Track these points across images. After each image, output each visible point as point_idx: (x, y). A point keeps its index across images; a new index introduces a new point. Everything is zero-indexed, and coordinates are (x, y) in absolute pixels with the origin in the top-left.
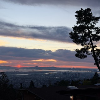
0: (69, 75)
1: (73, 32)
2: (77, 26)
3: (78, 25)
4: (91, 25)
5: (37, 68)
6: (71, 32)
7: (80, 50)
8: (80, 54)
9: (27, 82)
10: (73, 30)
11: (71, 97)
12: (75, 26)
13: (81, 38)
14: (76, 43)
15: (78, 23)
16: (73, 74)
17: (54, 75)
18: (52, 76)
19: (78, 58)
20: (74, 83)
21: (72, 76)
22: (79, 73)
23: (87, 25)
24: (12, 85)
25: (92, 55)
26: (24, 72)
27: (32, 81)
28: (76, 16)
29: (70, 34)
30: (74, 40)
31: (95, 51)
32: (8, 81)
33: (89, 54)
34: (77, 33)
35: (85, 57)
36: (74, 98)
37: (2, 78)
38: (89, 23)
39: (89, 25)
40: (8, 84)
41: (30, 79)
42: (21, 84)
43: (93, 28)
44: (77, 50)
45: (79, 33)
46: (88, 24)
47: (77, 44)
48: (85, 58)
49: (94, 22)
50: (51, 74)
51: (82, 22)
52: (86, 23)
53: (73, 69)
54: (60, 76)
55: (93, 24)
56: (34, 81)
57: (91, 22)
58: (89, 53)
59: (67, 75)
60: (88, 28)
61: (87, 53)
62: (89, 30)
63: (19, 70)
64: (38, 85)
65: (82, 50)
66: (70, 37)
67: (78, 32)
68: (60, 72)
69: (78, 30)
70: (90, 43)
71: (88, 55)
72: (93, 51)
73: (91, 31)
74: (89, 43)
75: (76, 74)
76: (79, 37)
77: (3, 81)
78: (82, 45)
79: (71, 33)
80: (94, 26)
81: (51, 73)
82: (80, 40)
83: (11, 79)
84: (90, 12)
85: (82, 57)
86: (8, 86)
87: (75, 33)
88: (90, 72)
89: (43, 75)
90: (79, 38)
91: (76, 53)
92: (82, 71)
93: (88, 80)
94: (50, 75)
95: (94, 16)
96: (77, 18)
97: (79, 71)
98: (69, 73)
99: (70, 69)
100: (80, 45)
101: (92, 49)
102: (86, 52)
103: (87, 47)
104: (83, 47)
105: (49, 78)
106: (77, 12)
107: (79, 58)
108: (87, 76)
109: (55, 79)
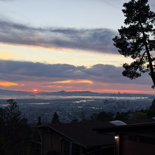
0: (113, 104)
1: (120, 37)
2: (125, 27)
3: (127, 26)
4: (148, 25)
5: (63, 93)
6: (116, 37)
7: (129, 65)
8: (129, 72)
9: (48, 115)
10: (119, 33)
11: (116, 137)
12: (122, 27)
13: (131, 47)
14: (123, 54)
15: (126, 22)
16: (118, 102)
17: (89, 104)
18: (86, 106)
19: (126, 77)
20: (120, 117)
21: (116, 106)
22: (128, 101)
23: (142, 26)
24: (25, 120)
25: (148, 73)
26: (44, 100)
27: (56, 113)
28: (123, 11)
29: (114, 39)
30: (120, 50)
31: (153, 67)
32: (19, 114)
33: (144, 72)
34: (126, 39)
35: (138, 75)
36: (120, 139)
37: (10, 108)
38: (144, 21)
39: (144, 26)
40: (19, 118)
41: (53, 110)
42: (40, 118)
43: (151, 31)
44: (125, 66)
45: (129, 38)
46: (142, 24)
47: (125, 56)
48: (137, 77)
49: (152, 21)
50: (84, 103)
51: (133, 21)
52: (140, 23)
53: (119, 95)
54: (98, 106)
55: (150, 24)
56: (58, 113)
57: (148, 20)
58: (144, 70)
59: (110, 104)
60: (143, 30)
61: (141, 69)
62: (144, 34)
63: (36, 96)
64: (64, 119)
65: (133, 65)
66: (115, 45)
67: (127, 36)
68: (99, 99)
69: (126, 34)
70: (146, 53)
71: (142, 73)
72: (150, 66)
73: (147, 35)
74: (144, 54)
75: (123, 102)
76: (128, 44)
77: (11, 113)
78: (133, 57)
79: (116, 39)
80: (151, 26)
81: (85, 101)
82: (130, 49)
83: (24, 109)
84: (147, 5)
85: (133, 76)
86: (20, 120)
87: (123, 38)
88: (145, 99)
89: (73, 104)
90: (128, 47)
91: (124, 69)
92: (133, 98)
93: (142, 111)
94: (84, 105)
95: (152, 11)
96: (125, 14)
97: (128, 98)
98: (113, 101)
99: (114, 95)
100: (130, 57)
101: (149, 63)
102: (139, 69)
103: (141, 59)
104: (135, 60)
105: (82, 109)
106: (125, 5)
107: (128, 77)
108: (141, 106)
109: (91, 110)
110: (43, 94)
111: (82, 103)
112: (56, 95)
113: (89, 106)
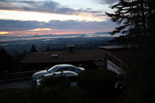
0: (63, 40)
5: (37, 36)
9: (28, 49)
16: (66, 39)
17: (51, 41)
18: (49, 42)
21: (65, 41)
22: (71, 38)
41: (30, 45)
53: (67, 35)
54: (55, 42)
59: (62, 40)
63: (22, 38)
68: (56, 38)
75: (68, 39)
81: (49, 40)
83: (14, 46)
89: (42, 42)
92: (74, 37)
94: (48, 42)
97: (71, 37)
98: (63, 39)
99: (64, 35)
105: (47, 44)
108: (77, 40)
109: (52, 44)
110: (25, 37)
111: (47, 41)
112: (34, 37)
113: (51, 42)
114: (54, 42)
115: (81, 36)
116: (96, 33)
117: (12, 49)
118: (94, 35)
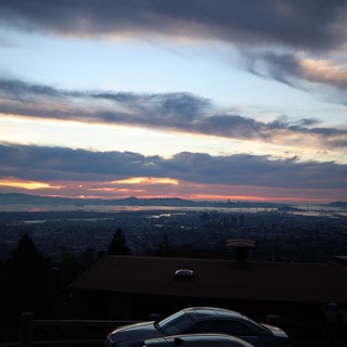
0: (216, 220)
5: (133, 201)
9: (100, 240)
16: (225, 217)
17: (176, 220)
18: (170, 224)
21: (222, 223)
22: (242, 216)
26: (98, 213)
41: (110, 230)
50: (167, 218)
53: (230, 204)
54: (190, 223)
59: (211, 220)
75: (233, 216)
81: (169, 215)
89: (146, 219)
92: (253, 210)
94: (166, 222)
98: (216, 215)
99: (221, 204)
108: (263, 223)
110: (98, 202)
111: (161, 220)
112: (122, 205)
113: (175, 223)
114: (186, 225)
115: (280, 209)
116: (332, 204)
117: (55, 238)
118: (324, 208)
